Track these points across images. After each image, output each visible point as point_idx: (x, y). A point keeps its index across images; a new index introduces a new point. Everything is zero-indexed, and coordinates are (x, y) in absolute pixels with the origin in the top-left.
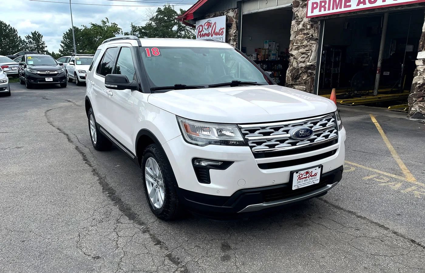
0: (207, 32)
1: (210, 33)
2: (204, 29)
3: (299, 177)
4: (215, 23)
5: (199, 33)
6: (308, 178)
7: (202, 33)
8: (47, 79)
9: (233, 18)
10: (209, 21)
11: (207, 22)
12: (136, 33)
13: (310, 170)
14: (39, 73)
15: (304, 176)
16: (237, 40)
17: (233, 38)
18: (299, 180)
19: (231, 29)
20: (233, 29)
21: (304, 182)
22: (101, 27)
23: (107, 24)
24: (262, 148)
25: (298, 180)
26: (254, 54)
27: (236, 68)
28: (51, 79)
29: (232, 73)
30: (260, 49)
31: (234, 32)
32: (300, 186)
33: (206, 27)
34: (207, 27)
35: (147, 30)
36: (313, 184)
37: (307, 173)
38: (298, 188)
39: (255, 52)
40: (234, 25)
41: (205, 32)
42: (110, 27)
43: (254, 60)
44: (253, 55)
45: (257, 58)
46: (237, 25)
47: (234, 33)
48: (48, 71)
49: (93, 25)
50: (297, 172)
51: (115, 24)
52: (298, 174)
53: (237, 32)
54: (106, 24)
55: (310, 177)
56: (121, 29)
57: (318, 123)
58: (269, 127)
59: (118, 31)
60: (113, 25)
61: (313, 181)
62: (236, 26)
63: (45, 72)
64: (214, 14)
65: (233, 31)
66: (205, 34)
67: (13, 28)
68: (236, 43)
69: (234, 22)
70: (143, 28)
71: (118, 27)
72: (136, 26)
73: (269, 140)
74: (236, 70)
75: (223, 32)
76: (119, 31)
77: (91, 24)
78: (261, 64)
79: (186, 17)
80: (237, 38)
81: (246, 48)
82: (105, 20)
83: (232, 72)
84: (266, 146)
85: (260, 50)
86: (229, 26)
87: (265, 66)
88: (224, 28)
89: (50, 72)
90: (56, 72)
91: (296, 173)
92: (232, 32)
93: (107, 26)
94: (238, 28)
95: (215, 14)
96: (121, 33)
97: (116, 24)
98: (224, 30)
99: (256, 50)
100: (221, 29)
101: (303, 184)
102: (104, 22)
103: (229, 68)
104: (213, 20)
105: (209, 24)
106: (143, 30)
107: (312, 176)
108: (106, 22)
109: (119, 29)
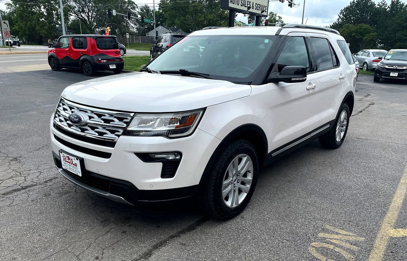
3: (64, 159)
8: (392, 74)
14: (387, 67)
15: (67, 160)
28: (396, 74)
32: (67, 168)
37: (69, 158)
48: (396, 66)
52: (62, 155)
57: (102, 117)
61: (76, 171)
63: (393, 67)
89: (398, 67)
90: (405, 68)
91: (61, 152)
107: (74, 165)
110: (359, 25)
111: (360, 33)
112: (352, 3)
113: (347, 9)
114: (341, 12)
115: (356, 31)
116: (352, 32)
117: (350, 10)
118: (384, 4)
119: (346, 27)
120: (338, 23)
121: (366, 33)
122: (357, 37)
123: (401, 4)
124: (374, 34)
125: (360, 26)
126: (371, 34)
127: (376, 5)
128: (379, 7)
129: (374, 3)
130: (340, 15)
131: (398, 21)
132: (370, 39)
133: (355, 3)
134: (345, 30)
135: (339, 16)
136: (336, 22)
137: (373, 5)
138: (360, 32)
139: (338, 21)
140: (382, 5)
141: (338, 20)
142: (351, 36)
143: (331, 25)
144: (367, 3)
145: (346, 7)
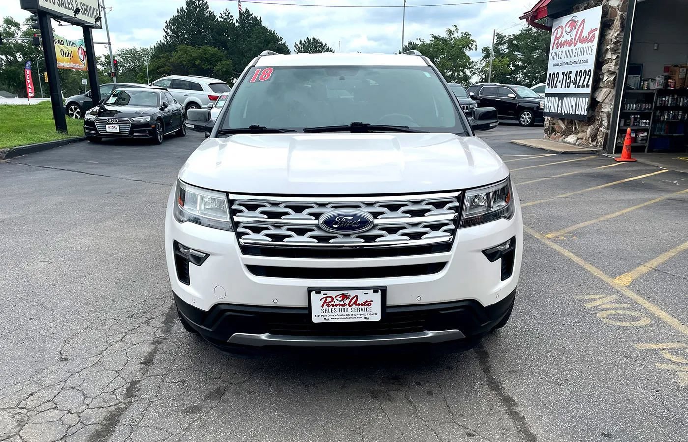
0: (569, 38)
1: (574, 39)
2: (564, 34)
3: (325, 302)
4: (583, 21)
5: (556, 41)
6: (347, 307)
7: (560, 41)
9: (617, 10)
10: (573, 18)
11: (570, 20)
12: (502, 46)
13: (352, 293)
15: (337, 302)
16: (620, 51)
17: (612, 46)
18: (325, 307)
19: (611, 29)
20: (614, 30)
21: (338, 313)
22: (445, 40)
23: (455, 35)
24: (261, 238)
25: (323, 306)
26: (659, 77)
27: (613, 103)
29: (602, 112)
30: (676, 66)
31: (616, 35)
32: (330, 318)
33: (568, 29)
34: (570, 28)
35: (521, 41)
36: (365, 320)
37: (344, 297)
38: (325, 321)
39: (665, 72)
40: (617, 23)
41: (567, 38)
42: (459, 40)
43: (659, 88)
44: (657, 78)
45: (666, 84)
46: (622, 23)
47: (616, 38)
49: (435, 37)
50: (318, 291)
51: (467, 34)
52: (321, 295)
53: (622, 35)
54: (453, 34)
55: (354, 306)
56: (475, 42)
57: (402, 208)
58: (283, 205)
59: (470, 46)
60: (464, 35)
61: (365, 315)
62: (619, 25)
64: (586, 5)
65: (613, 34)
66: (565, 41)
67: (330, 48)
68: (618, 56)
69: (618, 17)
70: (516, 37)
71: (471, 38)
72: (503, 35)
73: (278, 227)
74: (612, 107)
75: (594, 36)
76: (472, 45)
77: (433, 37)
78: (673, 96)
79: (535, 15)
80: (621, 47)
81: (642, 65)
82: (453, 29)
83: (603, 110)
84: (267, 235)
85: (676, 68)
86: (606, 24)
87: (683, 100)
88: (596, 30)
91: (316, 293)
92: (611, 35)
93: (454, 38)
94: (624, 27)
95: (588, 4)
96: (474, 49)
97: (469, 35)
98: (597, 34)
99: (667, 69)
100: (592, 31)
101: (337, 315)
102: (450, 32)
103: (599, 102)
104: (580, 15)
105: (573, 23)
106: (515, 42)
107: (359, 305)
108: (453, 32)
109: (473, 41)
110: (202, 47)
111: (207, 60)
112: (179, 11)
113: (174, 21)
114: (167, 26)
115: (201, 58)
116: (194, 59)
117: (179, 23)
118: (228, 16)
119: (182, 50)
120: (167, 43)
121: (216, 61)
122: (203, 67)
123: (252, 17)
124: (228, 63)
125: (205, 50)
126: (224, 62)
127: (218, 17)
128: (222, 20)
129: (214, 14)
130: (166, 30)
131: (257, 43)
132: (224, 69)
133: (184, 11)
134: (182, 55)
135: (166, 32)
136: (163, 42)
137: (213, 16)
138: (207, 58)
139: (165, 40)
140: (226, 17)
141: (166, 38)
142: (194, 64)
143: (156, 46)
144: (204, 13)
145: (172, 17)
